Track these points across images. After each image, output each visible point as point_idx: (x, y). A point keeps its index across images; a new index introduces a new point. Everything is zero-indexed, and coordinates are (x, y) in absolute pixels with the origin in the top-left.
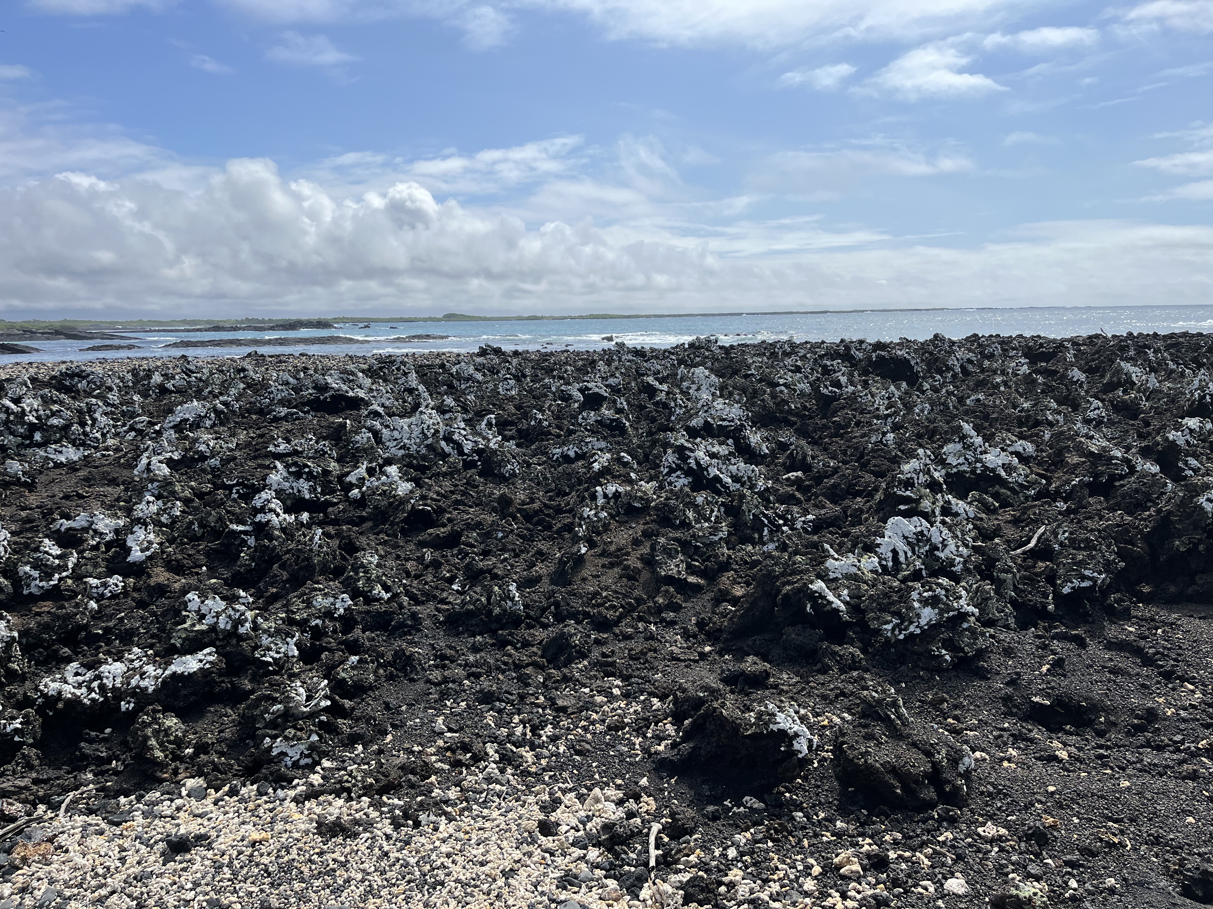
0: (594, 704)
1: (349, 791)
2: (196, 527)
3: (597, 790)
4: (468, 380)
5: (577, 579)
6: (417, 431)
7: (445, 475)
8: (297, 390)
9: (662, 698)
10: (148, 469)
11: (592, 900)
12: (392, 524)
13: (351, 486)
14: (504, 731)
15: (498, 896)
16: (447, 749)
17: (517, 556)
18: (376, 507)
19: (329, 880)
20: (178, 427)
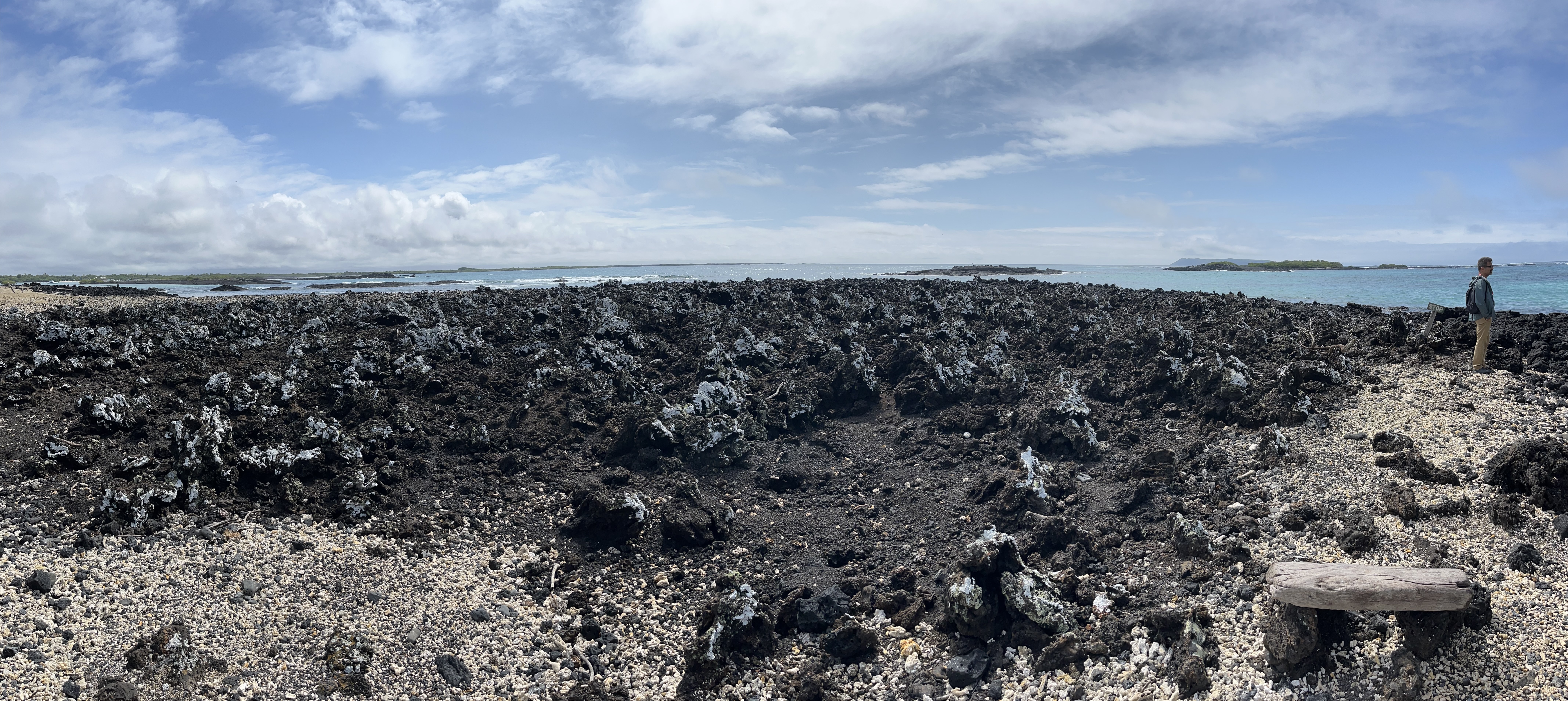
0: (527, 496)
1: (385, 534)
2: (314, 384)
3: (525, 545)
5: (522, 424)
6: (435, 337)
7: (450, 362)
8: (371, 312)
9: (567, 494)
10: (293, 352)
11: (516, 605)
12: (418, 389)
13: (397, 367)
14: (474, 510)
15: (463, 600)
16: (441, 518)
17: (489, 410)
18: (409, 379)
19: (372, 578)
20: (308, 331)
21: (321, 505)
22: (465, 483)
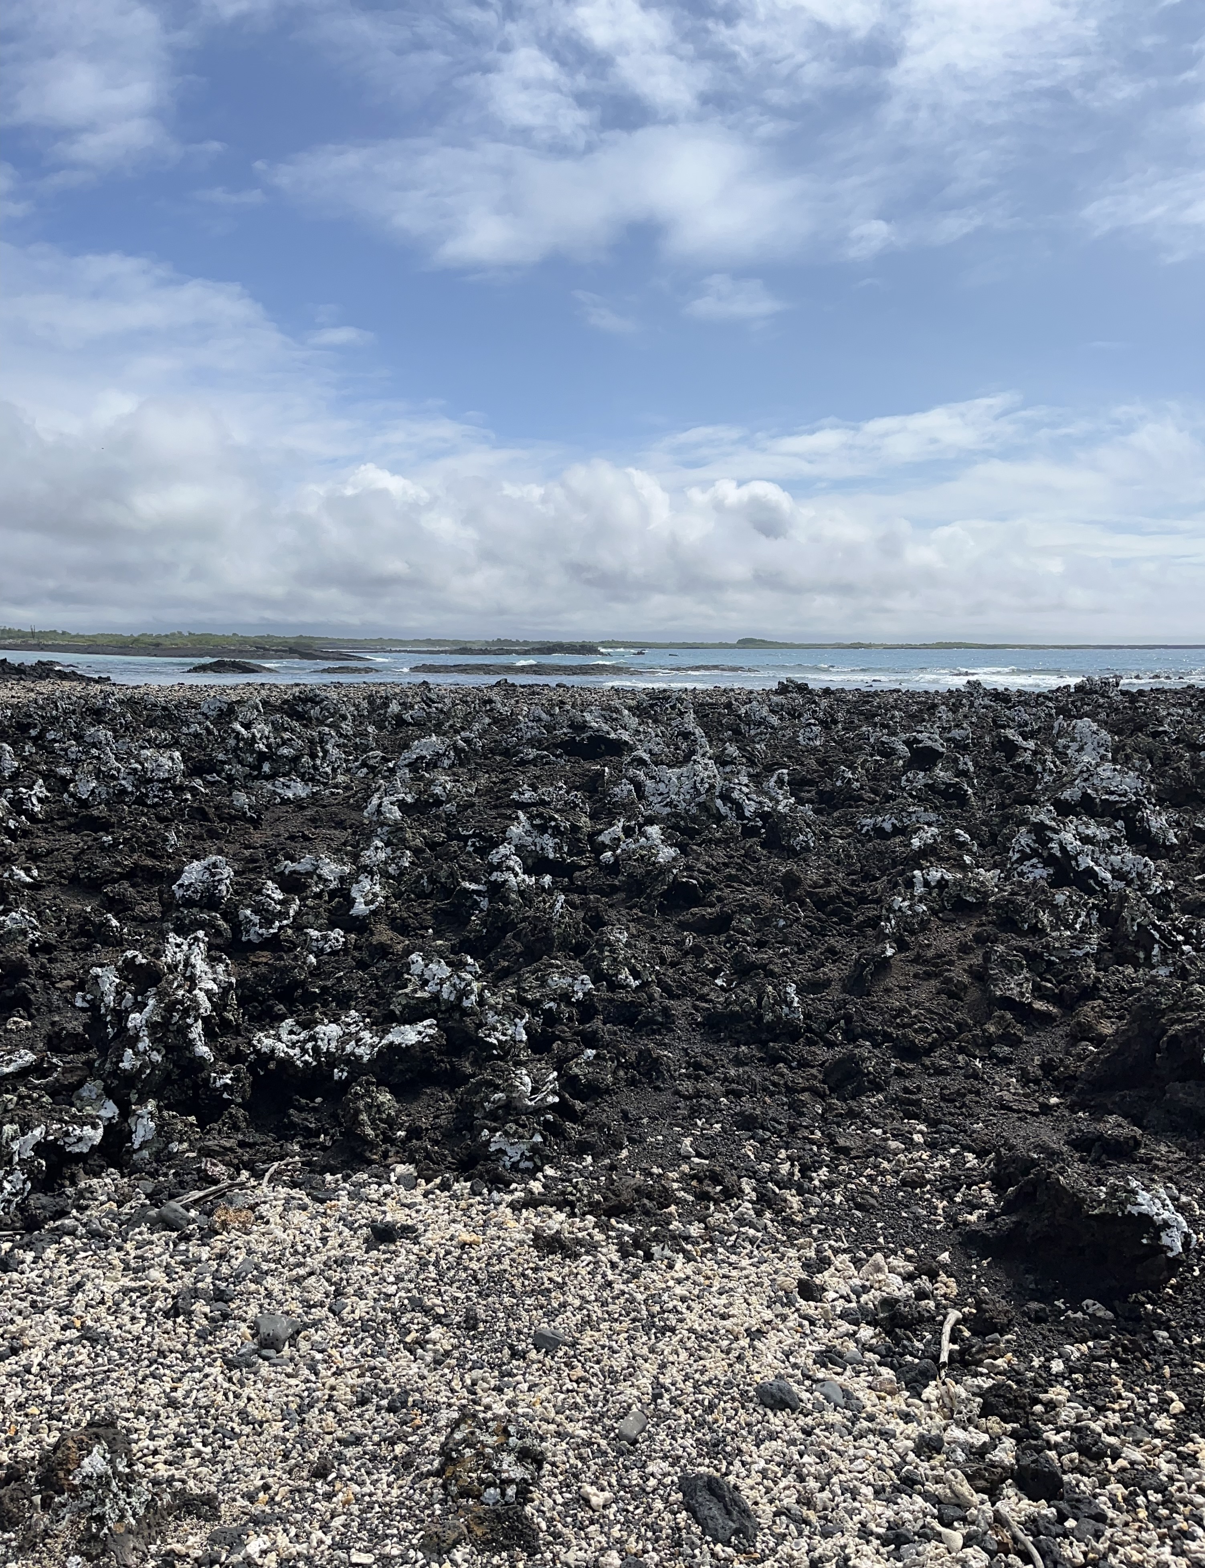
0: (886, 1149)
1: (572, 1205)
2: (425, 881)
3: (879, 1256)
4: (760, 724)
5: (879, 988)
6: (687, 785)
7: (718, 842)
8: (550, 728)
9: (980, 1155)
10: (379, 811)
11: (859, 1386)
12: (649, 897)
13: (604, 847)
14: (766, 1166)
15: (740, 1359)
16: (693, 1177)
17: (801, 951)
18: (630, 875)
19: (543, 1300)
20: (413, 766)
21: (435, 1142)
22: (747, 1105)
